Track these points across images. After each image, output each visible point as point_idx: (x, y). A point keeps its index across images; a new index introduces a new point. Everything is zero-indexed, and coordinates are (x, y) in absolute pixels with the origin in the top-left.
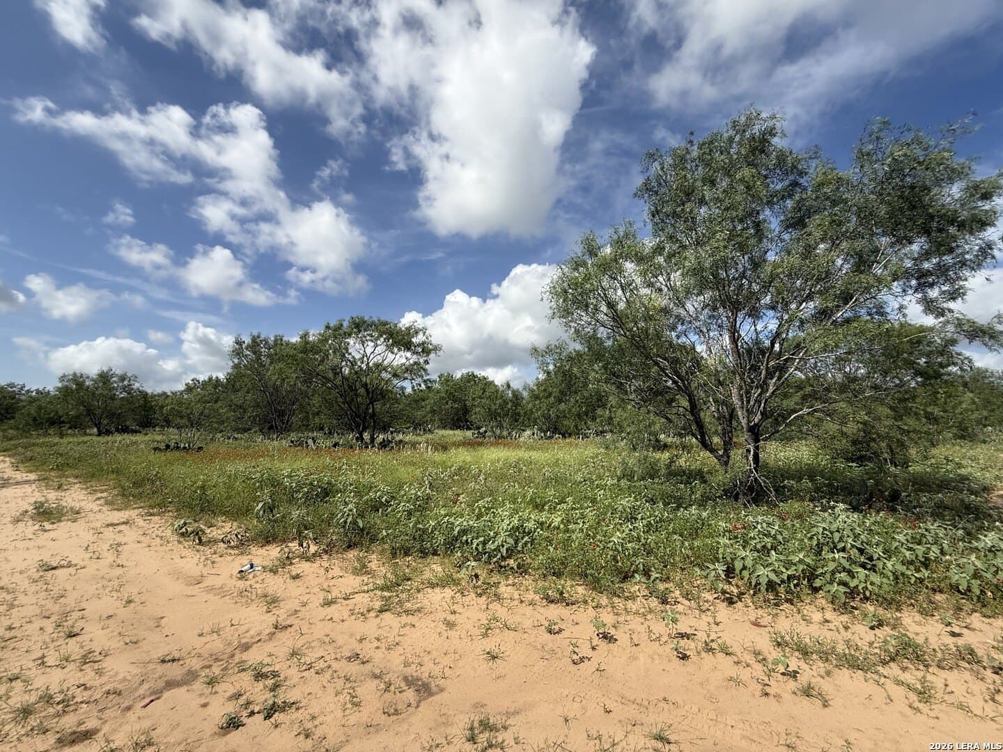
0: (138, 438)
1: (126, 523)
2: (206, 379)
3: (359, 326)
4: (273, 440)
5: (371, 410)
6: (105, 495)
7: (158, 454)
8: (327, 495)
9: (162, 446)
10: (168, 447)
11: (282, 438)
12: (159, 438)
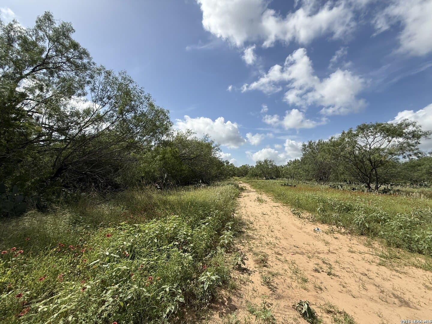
0: (276, 181)
1: (278, 207)
2: (294, 160)
3: (363, 129)
4: (322, 185)
5: (374, 172)
6: (271, 197)
7: (283, 187)
8: (349, 210)
9: (283, 184)
10: (285, 184)
11: (326, 184)
12: (282, 181)
